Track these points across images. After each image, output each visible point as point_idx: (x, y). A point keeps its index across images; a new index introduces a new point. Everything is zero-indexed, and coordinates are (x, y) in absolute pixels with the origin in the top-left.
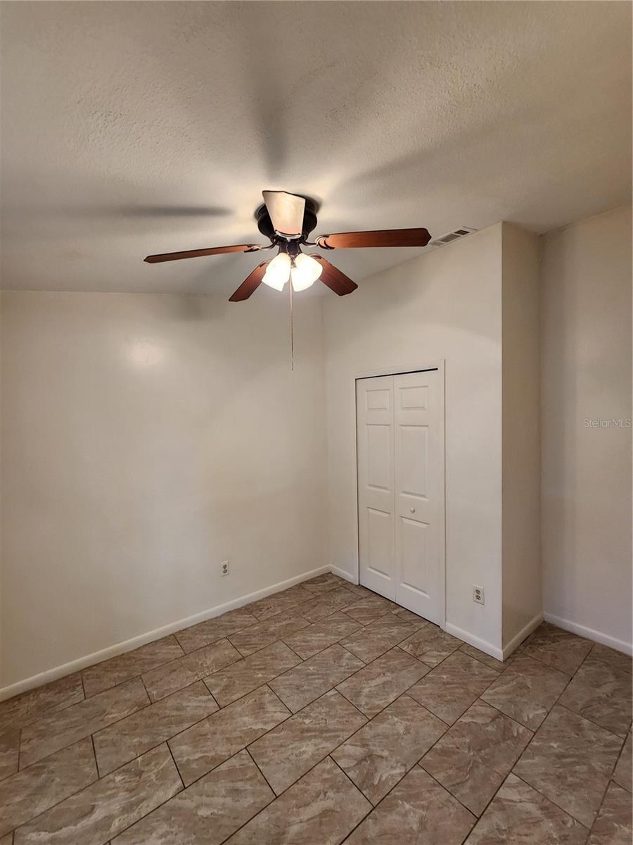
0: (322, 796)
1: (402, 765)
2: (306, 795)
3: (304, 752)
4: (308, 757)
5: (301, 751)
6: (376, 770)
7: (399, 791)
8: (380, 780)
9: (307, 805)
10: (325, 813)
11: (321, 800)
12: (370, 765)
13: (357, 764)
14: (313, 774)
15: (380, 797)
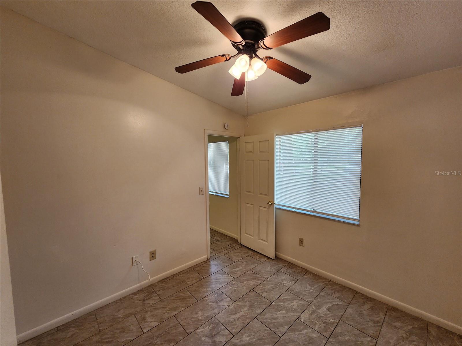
0: (236, 319)
1: (197, 333)
2: (243, 319)
3: (248, 337)
4: (245, 334)
5: (249, 337)
6: (210, 330)
7: (202, 323)
8: (209, 326)
9: (242, 316)
10: (234, 314)
11: (236, 318)
12: (213, 332)
13: (219, 332)
14: (241, 327)
15: (211, 320)
